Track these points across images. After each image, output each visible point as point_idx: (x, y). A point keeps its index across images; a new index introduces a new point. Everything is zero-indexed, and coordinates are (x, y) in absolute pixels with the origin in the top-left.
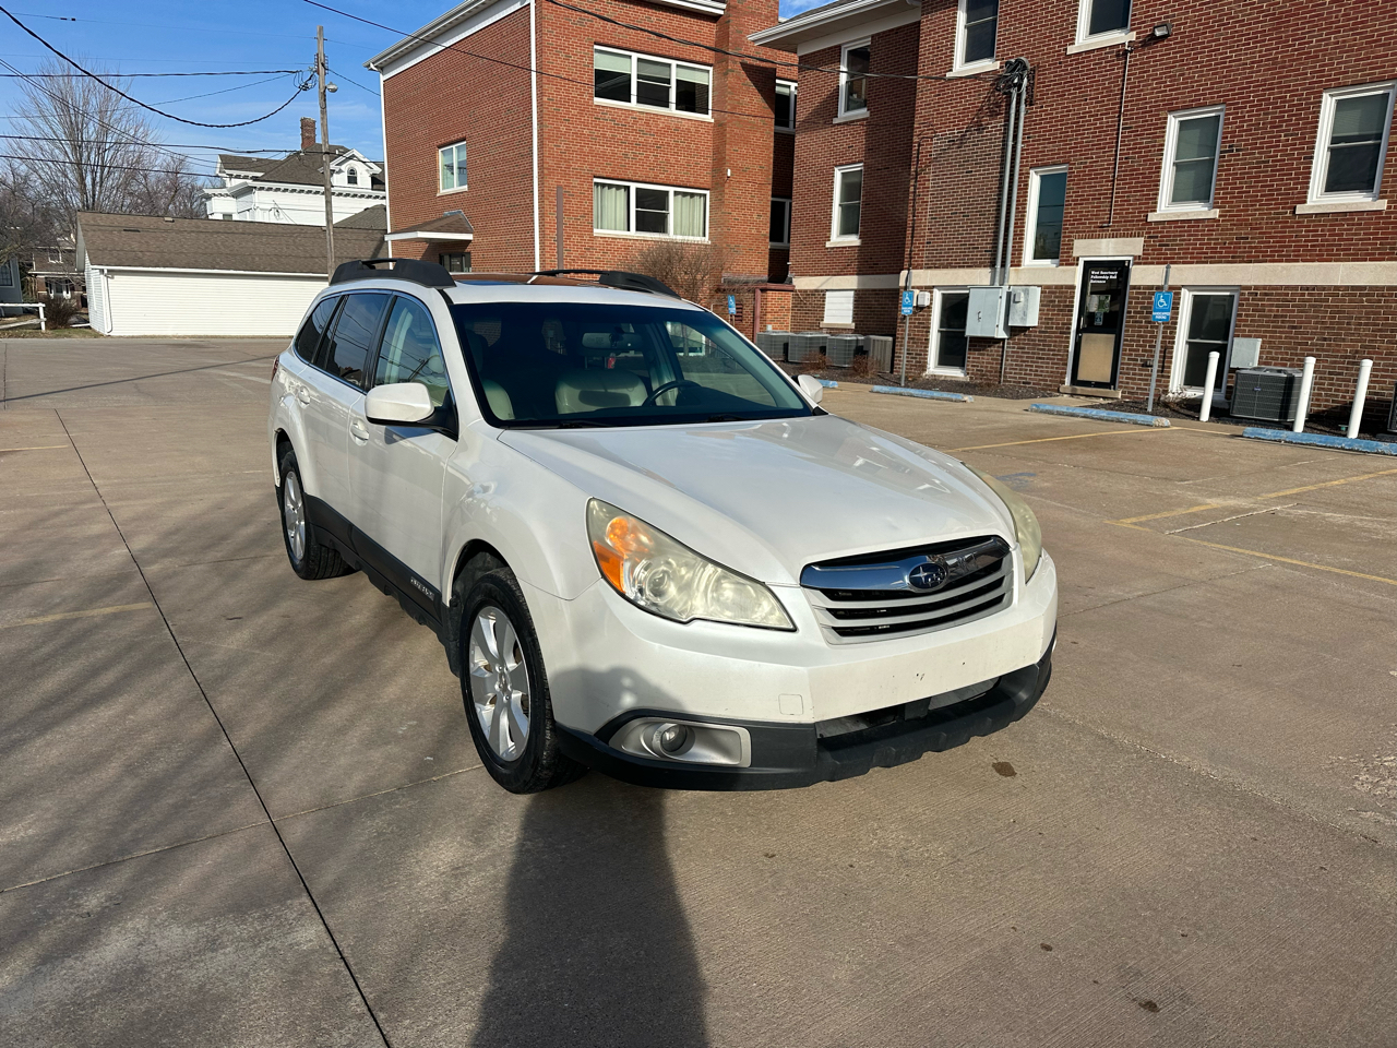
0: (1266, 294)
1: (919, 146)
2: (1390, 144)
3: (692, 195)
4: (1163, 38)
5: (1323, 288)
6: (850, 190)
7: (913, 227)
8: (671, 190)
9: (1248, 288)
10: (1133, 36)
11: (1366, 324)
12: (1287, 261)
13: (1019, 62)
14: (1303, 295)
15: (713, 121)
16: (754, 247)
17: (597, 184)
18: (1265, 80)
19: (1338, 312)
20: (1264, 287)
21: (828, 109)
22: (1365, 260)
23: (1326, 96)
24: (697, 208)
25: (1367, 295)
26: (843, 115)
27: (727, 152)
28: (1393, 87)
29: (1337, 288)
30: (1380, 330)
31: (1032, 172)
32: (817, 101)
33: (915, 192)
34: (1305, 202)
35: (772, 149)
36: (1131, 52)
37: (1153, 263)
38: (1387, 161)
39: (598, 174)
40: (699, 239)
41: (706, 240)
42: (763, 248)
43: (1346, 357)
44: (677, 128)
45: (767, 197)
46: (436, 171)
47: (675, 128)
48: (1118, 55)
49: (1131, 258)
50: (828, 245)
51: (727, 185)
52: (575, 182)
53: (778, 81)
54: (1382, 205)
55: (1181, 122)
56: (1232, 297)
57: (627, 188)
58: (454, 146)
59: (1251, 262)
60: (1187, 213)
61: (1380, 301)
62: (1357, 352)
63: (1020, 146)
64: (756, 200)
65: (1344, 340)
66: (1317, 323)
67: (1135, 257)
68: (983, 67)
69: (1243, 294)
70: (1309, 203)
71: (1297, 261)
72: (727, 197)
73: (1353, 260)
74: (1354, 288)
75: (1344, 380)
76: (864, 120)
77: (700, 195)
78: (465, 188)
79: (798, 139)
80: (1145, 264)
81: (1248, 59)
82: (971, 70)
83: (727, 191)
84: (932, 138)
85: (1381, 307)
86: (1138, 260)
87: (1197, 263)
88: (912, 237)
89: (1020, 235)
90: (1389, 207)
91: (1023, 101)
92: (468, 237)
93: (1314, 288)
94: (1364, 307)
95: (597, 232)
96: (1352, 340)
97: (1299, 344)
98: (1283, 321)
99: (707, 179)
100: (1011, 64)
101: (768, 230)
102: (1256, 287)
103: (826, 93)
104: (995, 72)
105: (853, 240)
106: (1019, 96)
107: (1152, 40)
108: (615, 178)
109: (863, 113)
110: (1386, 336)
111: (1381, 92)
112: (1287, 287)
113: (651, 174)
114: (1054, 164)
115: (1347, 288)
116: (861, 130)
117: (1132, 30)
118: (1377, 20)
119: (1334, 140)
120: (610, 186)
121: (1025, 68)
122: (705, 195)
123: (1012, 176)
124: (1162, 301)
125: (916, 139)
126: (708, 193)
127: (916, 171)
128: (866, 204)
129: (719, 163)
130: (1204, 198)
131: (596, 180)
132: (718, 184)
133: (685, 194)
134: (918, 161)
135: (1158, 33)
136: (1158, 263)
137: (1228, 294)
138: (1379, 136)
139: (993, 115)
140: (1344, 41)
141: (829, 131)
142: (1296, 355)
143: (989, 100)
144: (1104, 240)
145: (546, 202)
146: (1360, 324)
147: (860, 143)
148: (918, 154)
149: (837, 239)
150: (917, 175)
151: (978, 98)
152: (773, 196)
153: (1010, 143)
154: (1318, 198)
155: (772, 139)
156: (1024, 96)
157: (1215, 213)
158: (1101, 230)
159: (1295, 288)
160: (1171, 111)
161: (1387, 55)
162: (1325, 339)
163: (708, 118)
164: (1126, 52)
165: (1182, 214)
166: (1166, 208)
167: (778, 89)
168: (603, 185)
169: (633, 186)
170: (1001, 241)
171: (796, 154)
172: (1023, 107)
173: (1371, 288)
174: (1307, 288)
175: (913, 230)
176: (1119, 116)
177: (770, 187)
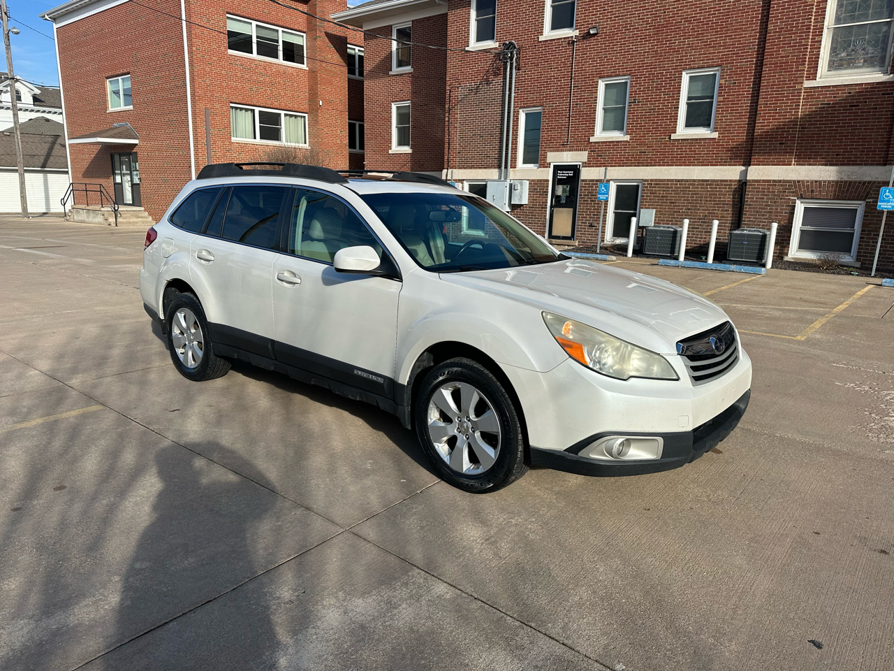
0: (657, 184)
1: (450, 92)
2: (718, 102)
3: (296, 116)
4: (594, 35)
5: (687, 181)
6: (402, 117)
7: (449, 143)
8: (283, 113)
9: (647, 180)
10: (577, 33)
11: (710, 201)
12: (667, 165)
13: (511, 44)
14: (677, 184)
15: (307, 69)
16: (339, 152)
17: (232, 107)
18: (652, 63)
19: (696, 194)
20: (656, 180)
21: (385, 66)
22: (708, 165)
23: (684, 73)
24: (300, 125)
25: (710, 185)
26: (395, 70)
27: (319, 90)
28: (718, 70)
29: (694, 181)
30: (717, 204)
31: (520, 110)
32: (378, 60)
33: (449, 121)
34: (675, 133)
35: (347, 89)
36: (576, 42)
37: (593, 166)
38: (717, 111)
39: (233, 101)
40: (302, 145)
41: (307, 146)
42: (345, 152)
43: (700, 219)
44: (285, 73)
45: (345, 120)
46: (105, 95)
47: (283, 73)
48: (568, 43)
49: (581, 164)
50: (390, 152)
51: (319, 111)
52: (217, 106)
53: (348, 46)
54: (715, 135)
55: (606, 85)
56: (638, 186)
57: (253, 111)
58: (119, 78)
59: (648, 166)
60: (612, 138)
61: (716, 188)
62: (706, 216)
63: (513, 95)
64: (338, 121)
65: (699, 209)
66: (684, 200)
67: (583, 163)
68: (488, 45)
69: (644, 184)
70: (677, 133)
71: (673, 165)
72: (320, 118)
73: (702, 165)
74: (703, 181)
75: (700, 232)
76: (409, 73)
77: (301, 117)
78: (131, 107)
79: (366, 83)
80: (589, 167)
81: (642, 50)
82: (481, 47)
83: (320, 115)
84: (458, 87)
85: (717, 191)
86: (586, 165)
87: (619, 166)
88: (449, 149)
89: (515, 149)
90: (719, 137)
91: (514, 68)
92: (136, 141)
93: (682, 180)
94: (708, 191)
95: (234, 139)
96: (703, 210)
97: (676, 212)
98: (666, 200)
99: (305, 106)
100: (506, 44)
101: (347, 141)
102: (652, 180)
103: (383, 55)
104: (495, 48)
105: (407, 150)
106: (511, 64)
107: (587, 36)
108: (245, 105)
109: (408, 69)
110: (720, 207)
111: (712, 73)
112: (668, 180)
113: (269, 102)
114: (534, 106)
115: (699, 181)
116: (408, 79)
117: (576, 29)
118: (709, 33)
119: (689, 98)
120: (241, 109)
121: (515, 47)
122: (304, 117)
123: (509, 113)
124: (603, 188)
125: (448, 88)
126: (306, 115)
127: (449, 108)
128: (414, 127)
129: (313, 96)
130: (621, 129)
131: (231, 105)
132: (313, 110)
133: (291, 116)
134: (450, 101)
135: (592, 32)
136: (596, 166)
137: (636, 184)
138: (712, 97)
139: (496, 75)
140: (693, 44)
141: (387, 79)
142: (674, 218)
143: (493, 66)
144: (565, 153)
145: (198, 119)
146: (707, 201)
147: (408, 88)
148: (450, 97)
149: (395, 148)
150: (449, 110)
151: (486, 64)
152: (349, 119)
153: (507, 93)
154: (682, 131)
155: (347, 83)
156: (514, 65)
157: (627, 138)
158: (563, 147)
159: (672, 180)
160: (601, 77)
161: (715, 53)
162: (689, 209)
163: (304, 67)
164: (573, 42)
165: (609, 138)
166: (600, 135)
167: (349, 50)
168: (236, 108)
169: (257, 110)
170: (504, 153)
171: (365, 93)
172: (514, 71)
173: (712, 181)
174: (679, 181)
175: (449, 145)
176: (571, 79)
177: (347, 113)
